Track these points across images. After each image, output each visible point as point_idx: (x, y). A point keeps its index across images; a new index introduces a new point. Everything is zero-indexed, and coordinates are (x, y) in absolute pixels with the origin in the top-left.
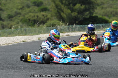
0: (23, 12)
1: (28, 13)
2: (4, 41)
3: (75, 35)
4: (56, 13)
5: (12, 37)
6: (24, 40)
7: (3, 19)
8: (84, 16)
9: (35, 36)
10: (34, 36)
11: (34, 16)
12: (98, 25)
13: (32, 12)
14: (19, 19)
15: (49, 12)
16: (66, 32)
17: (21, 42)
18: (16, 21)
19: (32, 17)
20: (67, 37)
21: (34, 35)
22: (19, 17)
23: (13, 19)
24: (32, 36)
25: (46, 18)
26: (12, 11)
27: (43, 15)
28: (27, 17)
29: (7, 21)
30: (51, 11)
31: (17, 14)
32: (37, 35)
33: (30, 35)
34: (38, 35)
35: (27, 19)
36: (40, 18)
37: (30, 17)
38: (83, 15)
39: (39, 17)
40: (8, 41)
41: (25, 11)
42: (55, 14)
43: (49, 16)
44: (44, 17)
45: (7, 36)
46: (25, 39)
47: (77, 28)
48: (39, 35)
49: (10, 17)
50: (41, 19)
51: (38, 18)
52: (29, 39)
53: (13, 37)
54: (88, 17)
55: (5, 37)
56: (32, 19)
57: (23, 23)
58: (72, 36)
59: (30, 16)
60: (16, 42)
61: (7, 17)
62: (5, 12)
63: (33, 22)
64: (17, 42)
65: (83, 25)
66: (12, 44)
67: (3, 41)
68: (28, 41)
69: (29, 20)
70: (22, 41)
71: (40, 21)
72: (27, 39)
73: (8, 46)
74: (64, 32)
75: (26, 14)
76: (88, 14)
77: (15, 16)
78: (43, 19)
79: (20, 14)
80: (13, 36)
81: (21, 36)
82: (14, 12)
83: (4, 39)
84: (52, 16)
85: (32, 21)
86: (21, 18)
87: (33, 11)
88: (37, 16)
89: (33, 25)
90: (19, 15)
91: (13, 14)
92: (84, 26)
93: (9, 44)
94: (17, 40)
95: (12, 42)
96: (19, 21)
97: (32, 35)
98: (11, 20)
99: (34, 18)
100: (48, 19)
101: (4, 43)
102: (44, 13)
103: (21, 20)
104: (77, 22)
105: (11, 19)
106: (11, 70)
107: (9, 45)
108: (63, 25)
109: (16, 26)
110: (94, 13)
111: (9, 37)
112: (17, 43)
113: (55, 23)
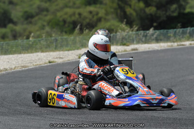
0: (53, 8)
1: (62, 8)
2: (14, 63)
3: (148, 50)
4: (115, 9)
5: (29, 55)
6: (52, 60)
7: (15, 20)
8: (168, 14)
9: (73, 51)
10: (70, 52)
11: (74, 14)
12: (193, 30)
13: (70, 7)
14: (44, 21)
15: (102, 6)
16: (131, 44)
17: (45, 63)
18: (40, 23)
19: (71, 16)
20: (133, 53)
21: (71, 50)
22: (46, 15)
23: (33, 20)
24: (66, 52)
25: (95, 18)
26: (31, 5)
27: (91, 12)
28: (61, 17)
29: (23, 24)
30: (106, 4)
31: (41, 10)
32: (76, 51)
33: (62, 50)
34: (78, 49)
35: (61, 19)
36: (85, 18)
37: (65, 17)
38: (166, 11)
39: (82, 17)
40: (20, 63)
41: (57, 5)
42: (112, 10)
43: (102, 13)
44: (93, 17)
45: (20, 53)
46: (54, 58)
47: (155, 36)
48: (80, 49)
49: (28, 17)
50: (88, 20)
51: (80, 17)
52: (60, 58)
53: (31, 55)
54: (175, 14)
55: (16, 55)
56: (69, 20)
57: (52, 27)
58: (143, 50)
59: (66, 14)
60: (36, 64)
61: (22, 17)
62: (18, 7)
63: (71, 26)
64: (38, 63)
65: (165, 31)
66: (28, 67)
67: (11, 63)
68: (60, 61)
69: (65, 22)
70: (47, 61)
71: (85, 23)
72: (57, 58)
73: (20, 71)
74: (128, 44)
75: (58, 11)
76: (176, 9)
77: (37, 14)
78: (90, 20)
79: (47, 10)
80: (32, 53)
81: (46, 52)
82: (35, 6)
83: (13, 59)
84: (107, 14)
85: (69, 23)
86: (48, 18)
87: (71, 4)
88: (80, 14)
89: (72, 31)
90: (45, 13)
91: (33, 10)
92: (167, 32)
93: (23, 67)
94: (39, 59)
95: (29, 65)
96: (45, 24)
97: (66, 50)
98: (31, 23)
99: (73, 18)
100: (99, 20)
101: (13, 67)
102: (92, 8)
103: (49, 22)
104: (155, 24)
105: (30, 20)
106: (23, 116)
107: (23, 69)
108: (127, 31)
109: (38, 33)
110: (188, 6)
111: (22, 55)
112: (37, 66)
113: (113, 27)
